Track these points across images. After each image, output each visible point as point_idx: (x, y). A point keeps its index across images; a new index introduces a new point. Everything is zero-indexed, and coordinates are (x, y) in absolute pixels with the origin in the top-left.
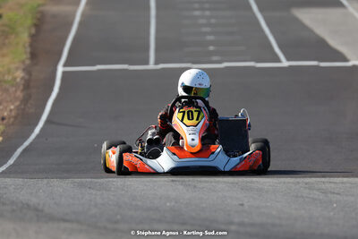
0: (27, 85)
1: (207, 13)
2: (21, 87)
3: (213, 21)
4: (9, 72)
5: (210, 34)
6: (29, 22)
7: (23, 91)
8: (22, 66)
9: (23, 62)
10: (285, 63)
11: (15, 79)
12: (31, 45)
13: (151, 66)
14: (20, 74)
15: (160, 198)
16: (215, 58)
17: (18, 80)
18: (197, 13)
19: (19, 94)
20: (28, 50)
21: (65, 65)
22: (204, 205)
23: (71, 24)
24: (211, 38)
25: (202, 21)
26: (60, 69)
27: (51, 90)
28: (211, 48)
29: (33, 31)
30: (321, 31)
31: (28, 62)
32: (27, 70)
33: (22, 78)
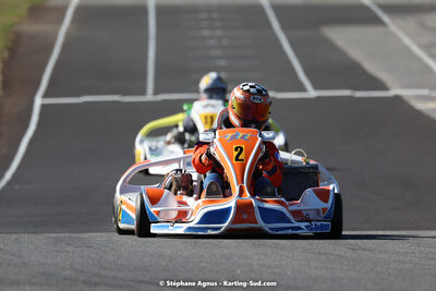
1: (218, 33)
3: (225, 42)
5: (221, 58)
10: (312, 93)
12: (3, 72)
13: (150, 97)
15: (152, 256)
18: (206, 33)
21: (45, 96)
22: (204, 264)
24: (222, 63)
25: (212, 42)
26: (38, 101)
27: (26, 126)
29: (6, 54)
30: (356, 54)
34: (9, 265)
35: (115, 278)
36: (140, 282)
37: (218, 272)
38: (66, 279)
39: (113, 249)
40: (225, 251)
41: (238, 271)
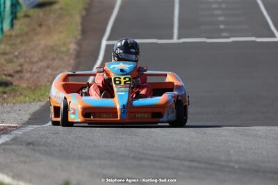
0: (78, 55)
2: (74, 57)
3: (224, 6)
4: (64, 44)
5: (221, 15)
6: (81, 7)
7: (74, 59)
8: (75, 40)
9: (75, 37)
11: (68, 50)
12: (82, 24)
13: (175, 40)
14: (73, 47)
15: (176, 141)
16: (224, 34)
17: (71, 51)
19: (72, 62)
20: (80, 28)
21: (109, 39)
23: (113, 8)
24: (221, 19)
25: (215, 6)
26: (104, 43)
27: (97, 58)
28: (222, 27)
29: (84, 13)
31: (79, 37)
32: (79, 44)
33: (75, 50)
34: (85, 147)
35: (153, 155)
36: (169, 158)
37: (218, 152)
38: (122, 156)
39: (151, 137)
40: (224, 138)
41: (232, 152)
